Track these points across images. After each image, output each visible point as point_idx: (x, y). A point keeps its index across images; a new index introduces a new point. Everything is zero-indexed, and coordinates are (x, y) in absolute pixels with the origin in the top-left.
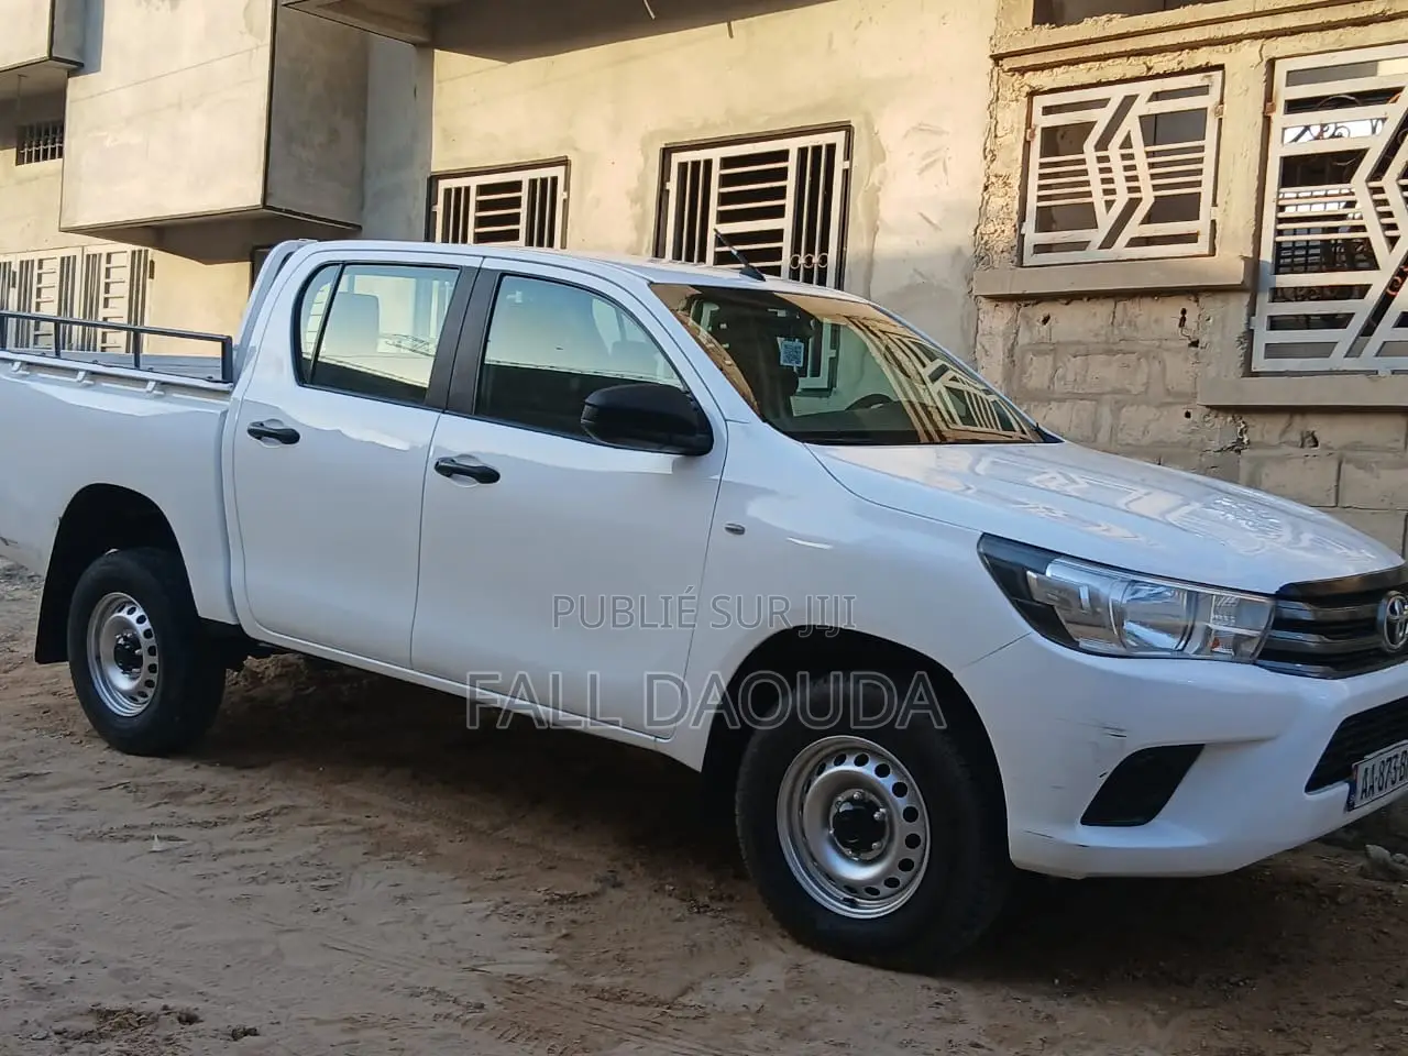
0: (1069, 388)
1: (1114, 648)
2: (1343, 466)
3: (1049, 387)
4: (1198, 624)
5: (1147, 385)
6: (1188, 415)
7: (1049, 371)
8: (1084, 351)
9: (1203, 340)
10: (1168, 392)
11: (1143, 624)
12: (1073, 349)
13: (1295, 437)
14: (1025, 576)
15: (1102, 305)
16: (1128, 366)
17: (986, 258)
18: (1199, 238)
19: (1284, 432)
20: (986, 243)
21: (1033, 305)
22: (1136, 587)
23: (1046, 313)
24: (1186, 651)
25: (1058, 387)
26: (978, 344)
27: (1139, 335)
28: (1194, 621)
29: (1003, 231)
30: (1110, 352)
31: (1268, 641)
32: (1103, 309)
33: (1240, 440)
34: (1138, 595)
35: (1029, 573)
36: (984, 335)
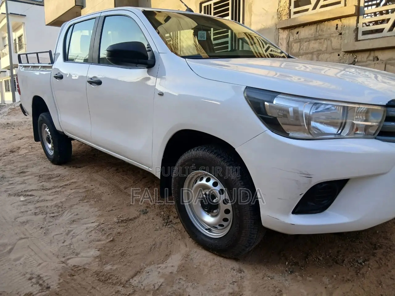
0: (304, 52)
1: (306, 135)
2: (387, 65)
3: (299, 52)
4: (348, 121)
5: (327, 48)
6: (339, 55)
7: (299, 47)
8: (309, 40)
9: (343, 32)
10: (333, 49)
11: (321, 123)
12: (305, 40)
13: (371, 58)
14: (264, 104)
15: (313, 26)
16: (321, 43)
17: (281, 18)
18: (341, 2)
19: (368, 57)
20: (280, 14)
21: (294, 29)
22: (317, 105)
23: (297, 31)
24: (341, 134)
25: (301, 51)
26: (279, 42)
27: (324, 34)
28: (346, 120)
29: (285, 9)
30: (316, 40)
31: (382, 127)
32: (313, 28)
33: (355, 61)
34: (319, 110)
35: (266, 103)
36: (280, 40)
